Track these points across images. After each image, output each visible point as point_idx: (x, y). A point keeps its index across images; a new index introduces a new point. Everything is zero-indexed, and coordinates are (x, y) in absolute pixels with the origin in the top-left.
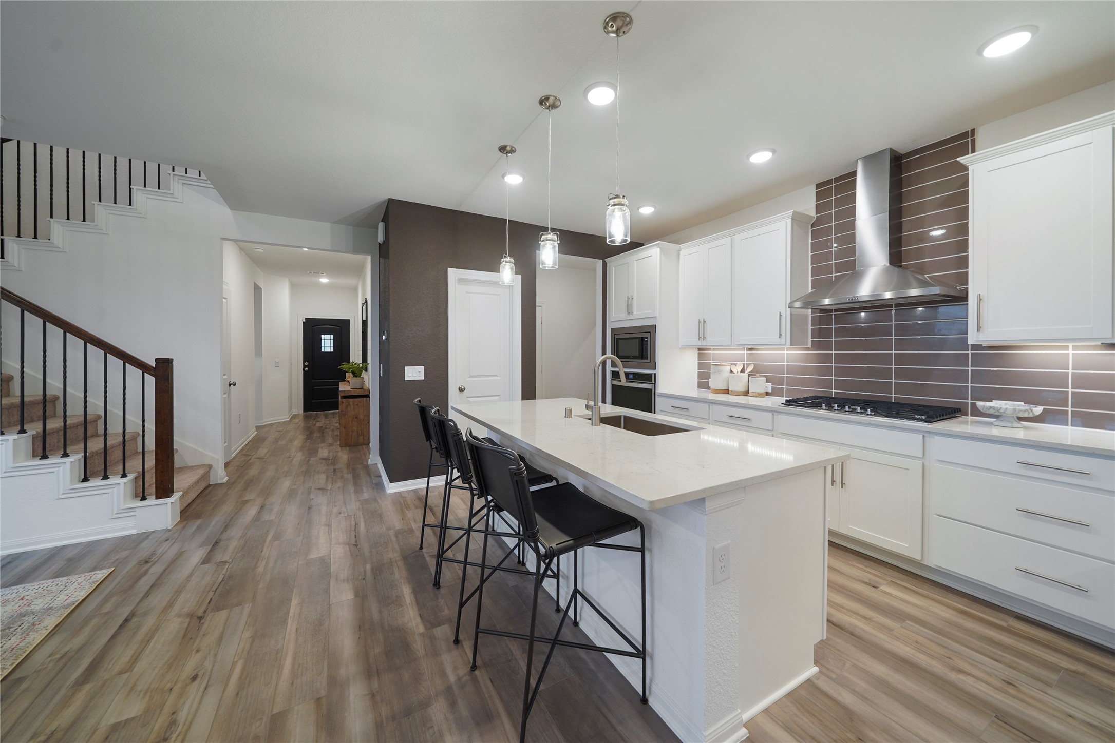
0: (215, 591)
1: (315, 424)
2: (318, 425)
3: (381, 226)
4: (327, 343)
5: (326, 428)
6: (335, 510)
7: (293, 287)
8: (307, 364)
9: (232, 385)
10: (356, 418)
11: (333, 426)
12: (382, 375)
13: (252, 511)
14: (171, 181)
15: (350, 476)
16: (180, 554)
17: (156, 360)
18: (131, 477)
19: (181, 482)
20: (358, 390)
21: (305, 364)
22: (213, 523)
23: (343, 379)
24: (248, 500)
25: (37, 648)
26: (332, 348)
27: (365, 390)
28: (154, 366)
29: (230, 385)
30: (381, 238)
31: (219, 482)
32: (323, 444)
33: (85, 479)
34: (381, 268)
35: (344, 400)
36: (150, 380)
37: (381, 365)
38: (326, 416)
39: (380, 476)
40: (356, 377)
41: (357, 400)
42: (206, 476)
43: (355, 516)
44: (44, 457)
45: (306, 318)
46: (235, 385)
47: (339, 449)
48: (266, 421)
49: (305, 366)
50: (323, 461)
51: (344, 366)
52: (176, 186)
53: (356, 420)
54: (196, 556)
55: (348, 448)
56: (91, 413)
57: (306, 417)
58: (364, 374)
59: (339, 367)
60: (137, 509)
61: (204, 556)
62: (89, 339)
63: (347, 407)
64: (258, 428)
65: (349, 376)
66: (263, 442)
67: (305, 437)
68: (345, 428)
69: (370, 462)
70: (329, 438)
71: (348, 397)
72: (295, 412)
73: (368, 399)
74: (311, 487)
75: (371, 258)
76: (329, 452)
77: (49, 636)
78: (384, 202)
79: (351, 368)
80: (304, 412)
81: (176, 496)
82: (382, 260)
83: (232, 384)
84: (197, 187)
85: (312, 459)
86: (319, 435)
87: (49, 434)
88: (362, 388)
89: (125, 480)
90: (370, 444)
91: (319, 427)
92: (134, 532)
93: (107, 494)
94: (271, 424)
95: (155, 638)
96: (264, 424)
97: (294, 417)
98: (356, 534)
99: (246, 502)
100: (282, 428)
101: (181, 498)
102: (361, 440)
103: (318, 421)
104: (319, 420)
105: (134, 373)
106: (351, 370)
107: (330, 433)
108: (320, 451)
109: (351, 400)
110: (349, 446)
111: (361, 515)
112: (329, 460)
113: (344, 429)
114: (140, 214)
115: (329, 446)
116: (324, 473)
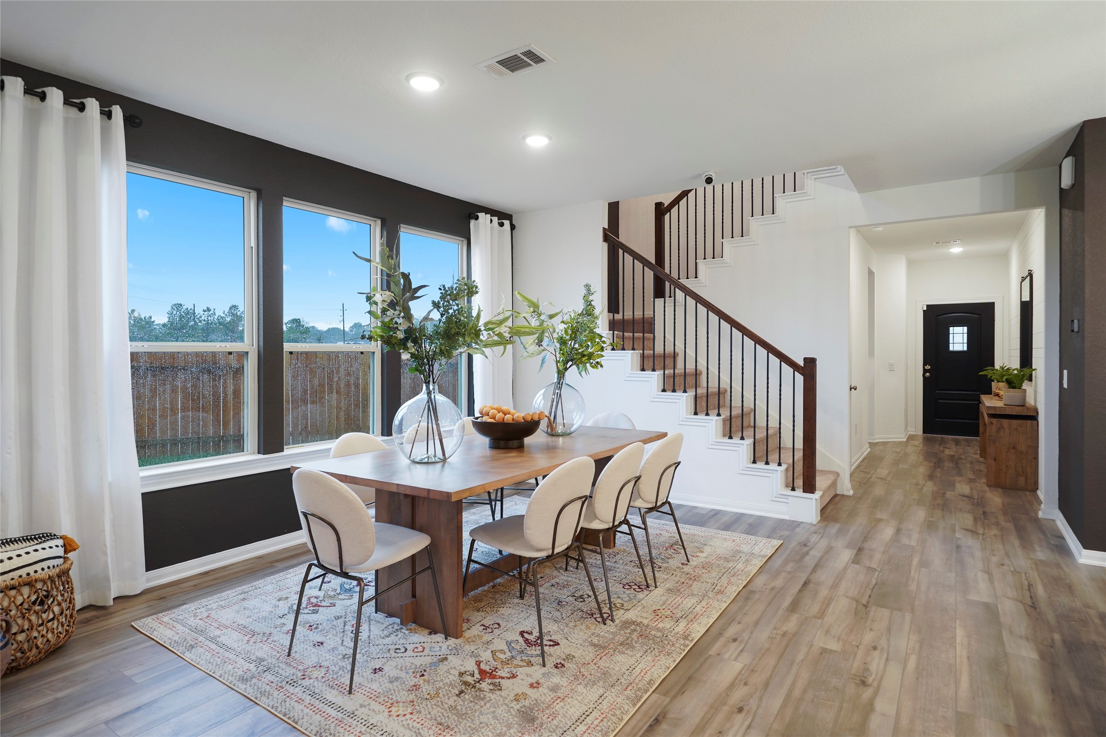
0: (872, 589)
1: (943, 452)
2: (947, 452)
3: (1068, 165)
4: (958, 339)
5: (961, 459)
6: (994, 559)
7: (911, 264)
8: (928, 367)
9: (853, 390)
10: (1014, 448)
11: (971, 457)
12: (1065, 386)
13: (888, 532)
14: (806, 180)
15: (1010, 525)
16: (829, 550)
17: (805, 359)
18: (784, 467)
19: (821, 482)
20: (1017, 408)
21: (926, 367)
22: (852, 530)
23: (989, 391)
24: (881, 519)
25: (755, 577)
26: (965, 345)
27: (1029, 409)
28: (803, 366)
29: (851, 389)
30: (1067, 181)
31: (846, 493)
32: (960, 478)
33: (754, 462)
34: (1065, 225)
35: (994, 420)
36: (800, 378)
37: (1065, 372)
38: (957, 443)
39: (1063, 538)
40: (1014, 388)
41: (1015, 422)
42: (834, 484)
43: (1027, 575)
44: (731, 437)
45: (927, 305)
46: (856, 389)
47: (987, 489)
48: (878, 438)
49: (925, 371)
50: (965, 498)
51: (987, 372)
52: (809, 184)
53: (1013, 451)
54: (846, 555)
55: (1000, 490)
56: (746, 406)
57: (926, 441)
58: (1026, 385)
59: (981, 373)
60: (790, 498)
61: (853, 557)
62: (759, 341)
63: (998, 431)
64: (872, 445)
65: (999, 387)
66: (881, 462)
67: (932, 464)
68: (995, 460)
69: (1041, 514)
70: (968, 472)
71: (997, 415)
72: (912, 431)
73: (1035, 422)
74: (955, 525)
75: (1046, 211)
76: (971, 489)
77: (758, 573)
78: (1073, 129)
79: (1004, 375)
80: (923, 433)
81: (818, 494)
82: (1066, 212)
83: (853, 388)
84: (827, 179)
85: (948, 492)
86: (951, 465)
87: (734, 418)
88: (1024, 406)
89: (780, 468)
90: (1039, 492)
91: (950, 455)
92: (787, 517)
93: (768, 478)
94: (884, 442)
95: (832, 605)
96: (876, 441)
97: (911, 438)
98: (1032, 595)
99: (880, 520)
100: (899, 449)
101: (821, 497)
102: (1022, 481)
103: (946, 448)
104: (948, 446)
105: (787, 370)
106: (1005, 377)
107: (968, 465)
108: (958, 486)
109: (1005, 422)
110: (1002, 488)
111: (1037, 577)
112: (974, 498)
113: (993, 462)
114: (781, 219)
115: (971, 482)
116: (969, 512)
